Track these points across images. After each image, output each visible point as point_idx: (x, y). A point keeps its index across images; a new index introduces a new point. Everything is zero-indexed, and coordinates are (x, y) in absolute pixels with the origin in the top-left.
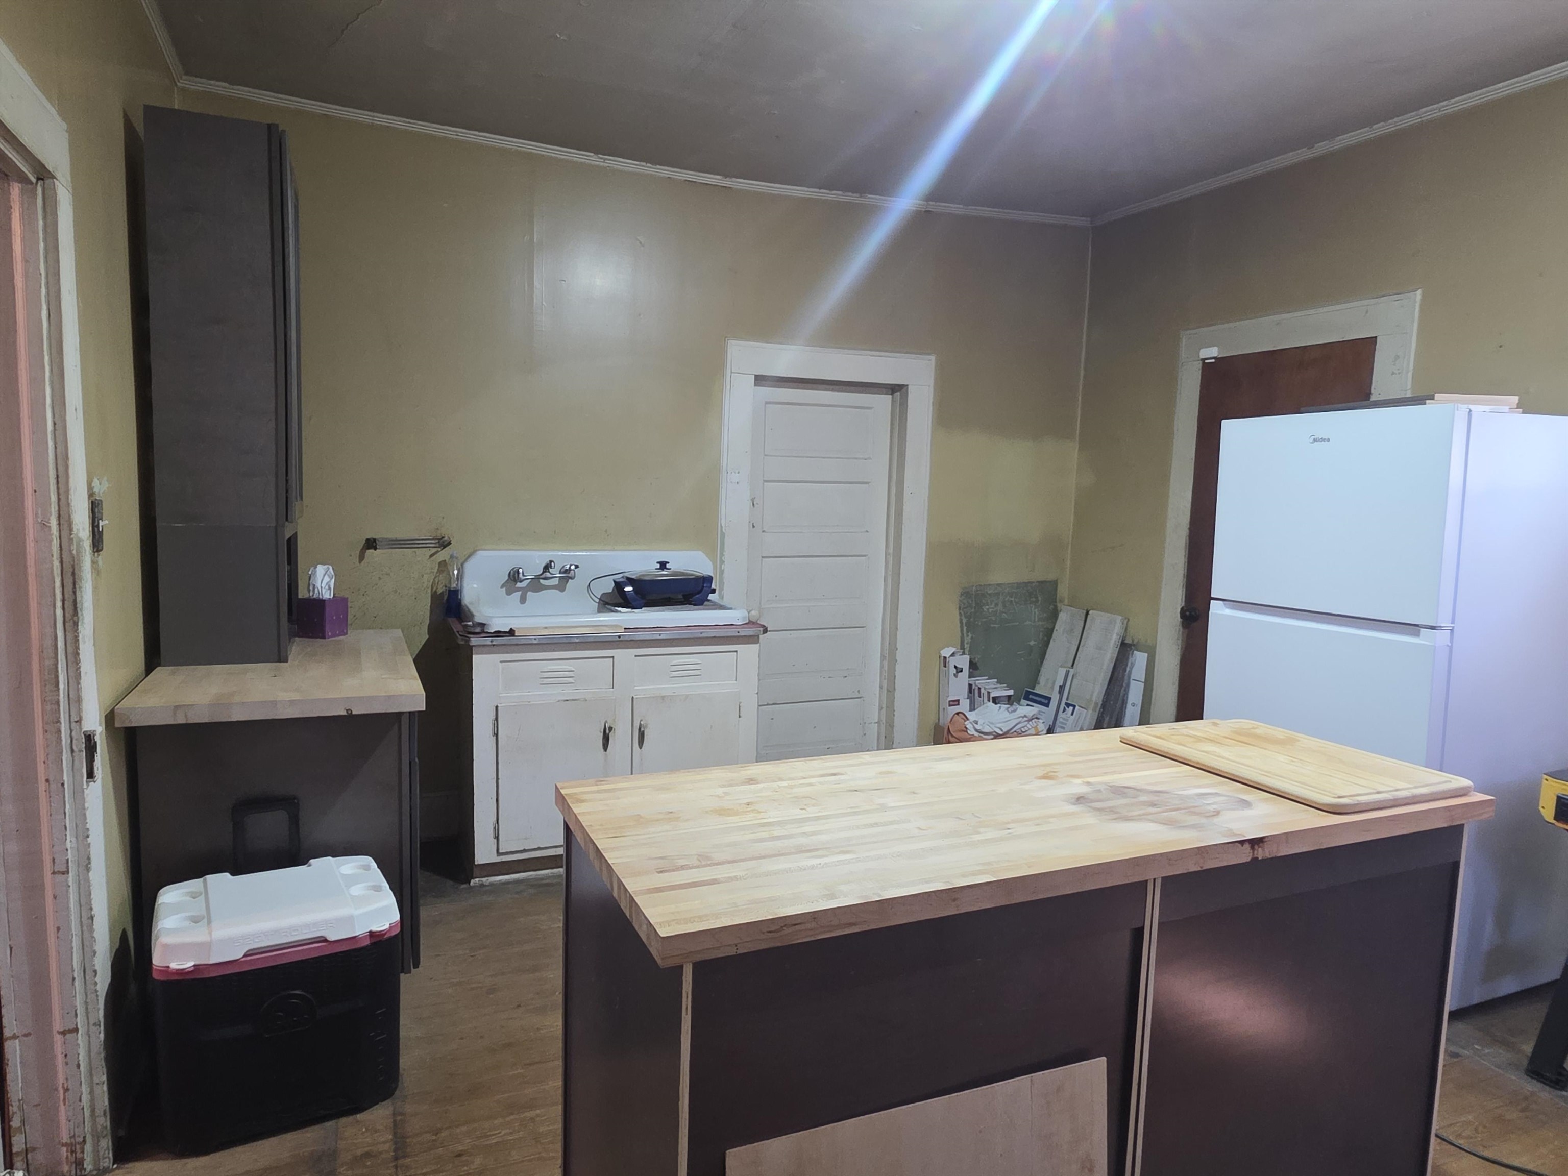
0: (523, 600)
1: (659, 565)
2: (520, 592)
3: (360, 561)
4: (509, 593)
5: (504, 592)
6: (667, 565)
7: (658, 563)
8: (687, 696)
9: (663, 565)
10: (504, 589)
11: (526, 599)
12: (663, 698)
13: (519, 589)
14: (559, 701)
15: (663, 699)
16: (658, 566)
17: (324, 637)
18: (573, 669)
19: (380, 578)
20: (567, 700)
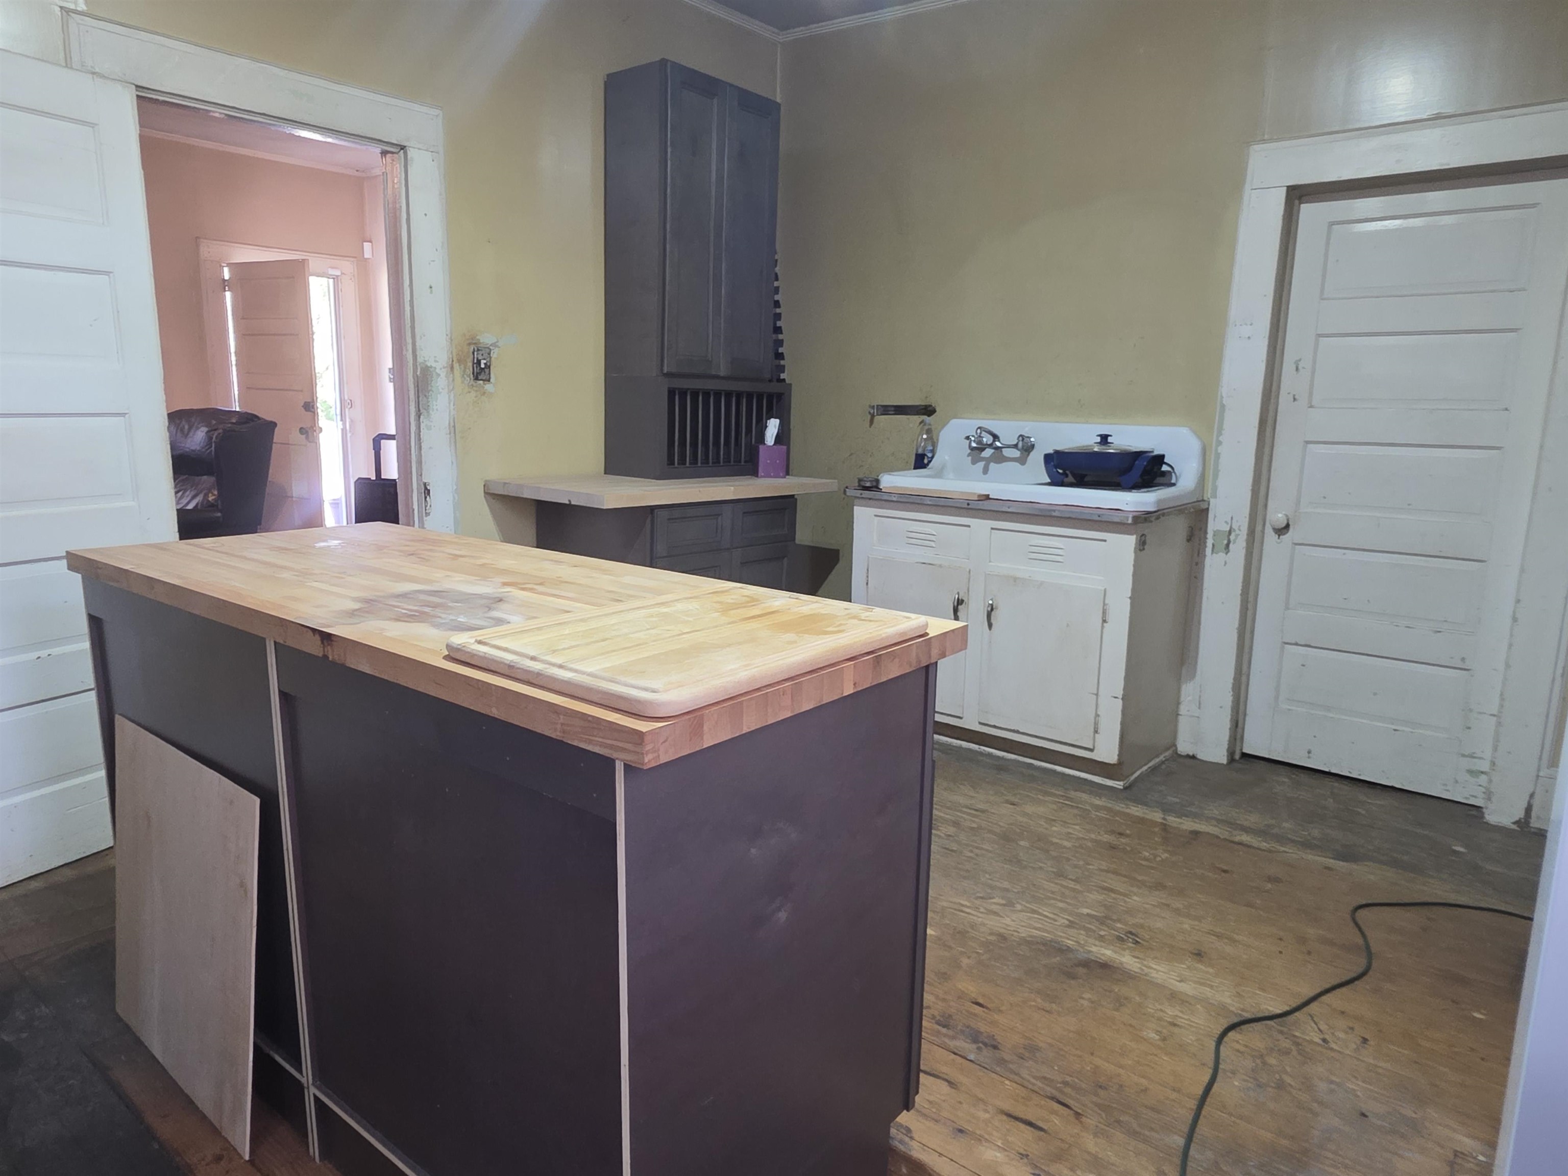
0: (986, 471)
1: (1099, 438)
2: (984, 463)
3: (870, 427)
4: (974, 462)
5: (970, 461)
6: (1109, 438)
7: (1098, 436)
8: (1042, 583)
9: (1104, 439)
10: (970, 458)
11: (988, 470)
12: (1015, 579)
13: (983, 459)
14: (917, 563)
15: (1015, 581)
16: (1098, 440)
17: (757, 476)
18: (935, 534)
19: (883, 442)
20: (924, 563)
